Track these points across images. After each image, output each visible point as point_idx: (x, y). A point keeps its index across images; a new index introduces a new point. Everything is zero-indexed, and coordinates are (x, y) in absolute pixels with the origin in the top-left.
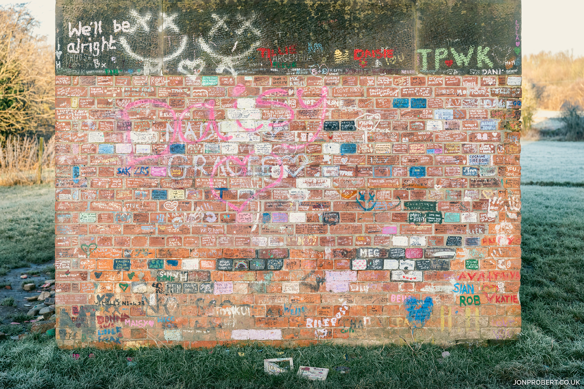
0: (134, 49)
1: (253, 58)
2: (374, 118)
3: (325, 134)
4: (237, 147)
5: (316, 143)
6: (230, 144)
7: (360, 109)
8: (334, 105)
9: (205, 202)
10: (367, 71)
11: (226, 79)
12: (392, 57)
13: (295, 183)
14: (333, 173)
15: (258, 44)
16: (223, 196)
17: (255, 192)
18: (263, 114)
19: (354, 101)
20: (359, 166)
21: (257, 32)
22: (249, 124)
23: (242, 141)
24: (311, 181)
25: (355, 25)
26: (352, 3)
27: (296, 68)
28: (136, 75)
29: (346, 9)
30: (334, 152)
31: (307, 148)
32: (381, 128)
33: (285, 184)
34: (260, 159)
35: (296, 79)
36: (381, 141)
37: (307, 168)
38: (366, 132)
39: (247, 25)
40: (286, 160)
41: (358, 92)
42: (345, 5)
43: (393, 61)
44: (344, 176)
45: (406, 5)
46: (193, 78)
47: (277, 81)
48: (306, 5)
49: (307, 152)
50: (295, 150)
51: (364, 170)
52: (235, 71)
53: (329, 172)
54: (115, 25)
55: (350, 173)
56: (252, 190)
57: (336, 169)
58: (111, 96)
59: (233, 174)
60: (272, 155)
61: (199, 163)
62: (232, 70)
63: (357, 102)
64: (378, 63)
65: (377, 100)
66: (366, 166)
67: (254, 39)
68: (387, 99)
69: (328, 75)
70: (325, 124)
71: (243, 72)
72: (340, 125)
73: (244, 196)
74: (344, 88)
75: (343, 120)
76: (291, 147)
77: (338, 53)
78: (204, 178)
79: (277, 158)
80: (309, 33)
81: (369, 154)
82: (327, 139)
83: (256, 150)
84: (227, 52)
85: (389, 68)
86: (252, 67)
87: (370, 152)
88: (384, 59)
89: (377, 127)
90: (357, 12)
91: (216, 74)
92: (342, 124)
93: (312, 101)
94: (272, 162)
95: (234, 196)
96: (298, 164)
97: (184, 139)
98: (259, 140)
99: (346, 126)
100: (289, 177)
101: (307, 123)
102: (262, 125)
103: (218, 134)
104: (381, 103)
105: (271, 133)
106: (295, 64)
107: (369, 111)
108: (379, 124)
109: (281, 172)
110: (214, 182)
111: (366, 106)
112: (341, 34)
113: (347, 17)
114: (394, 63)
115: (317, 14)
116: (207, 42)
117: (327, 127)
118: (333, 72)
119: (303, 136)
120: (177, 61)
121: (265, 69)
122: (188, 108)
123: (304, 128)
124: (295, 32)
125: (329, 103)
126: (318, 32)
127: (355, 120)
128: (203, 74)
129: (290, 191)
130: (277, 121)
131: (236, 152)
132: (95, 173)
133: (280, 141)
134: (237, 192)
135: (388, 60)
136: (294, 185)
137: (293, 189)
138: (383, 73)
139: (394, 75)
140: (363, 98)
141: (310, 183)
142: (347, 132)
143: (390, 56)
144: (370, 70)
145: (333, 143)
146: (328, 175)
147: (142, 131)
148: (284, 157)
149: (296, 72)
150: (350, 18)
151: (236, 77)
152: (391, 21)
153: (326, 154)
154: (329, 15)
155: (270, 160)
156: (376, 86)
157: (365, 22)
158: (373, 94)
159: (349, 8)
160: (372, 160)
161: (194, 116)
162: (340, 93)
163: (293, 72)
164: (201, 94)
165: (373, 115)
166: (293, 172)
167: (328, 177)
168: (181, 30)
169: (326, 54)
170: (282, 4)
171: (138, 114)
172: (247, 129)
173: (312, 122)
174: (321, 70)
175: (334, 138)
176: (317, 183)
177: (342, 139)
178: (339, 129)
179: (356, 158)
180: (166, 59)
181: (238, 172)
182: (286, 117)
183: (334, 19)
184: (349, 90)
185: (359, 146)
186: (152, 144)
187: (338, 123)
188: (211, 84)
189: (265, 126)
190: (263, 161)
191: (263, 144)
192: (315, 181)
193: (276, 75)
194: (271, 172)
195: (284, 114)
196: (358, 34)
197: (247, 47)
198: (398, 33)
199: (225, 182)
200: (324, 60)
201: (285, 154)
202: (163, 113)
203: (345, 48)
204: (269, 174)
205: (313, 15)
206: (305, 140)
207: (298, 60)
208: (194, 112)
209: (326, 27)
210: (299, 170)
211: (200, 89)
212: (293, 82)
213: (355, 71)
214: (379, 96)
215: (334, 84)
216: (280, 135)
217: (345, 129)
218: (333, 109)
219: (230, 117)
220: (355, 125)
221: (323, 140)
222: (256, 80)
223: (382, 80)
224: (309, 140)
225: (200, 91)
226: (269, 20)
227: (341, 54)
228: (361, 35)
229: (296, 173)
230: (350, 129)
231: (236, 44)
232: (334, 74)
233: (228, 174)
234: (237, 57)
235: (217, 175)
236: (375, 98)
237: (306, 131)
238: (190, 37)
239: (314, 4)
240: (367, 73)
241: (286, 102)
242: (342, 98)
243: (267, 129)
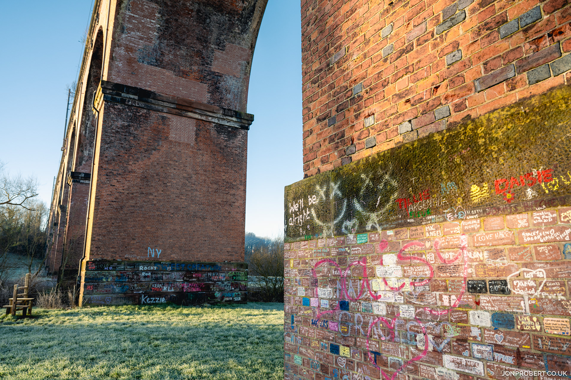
0: (318, 217)
1: (392, 211)
2: (535, 276)
3: (470, 298)
4: (385, 307)
5: (461, 309)
6: (380, 304)
7: (513, 263)
8: (476, 259)
9: (364, 364)
10: (515, 207)
11: (373, 236)
12: (552, 180)
13: (442, 360)
14: (485, 354)
15: (396, 195)
16: (377, 361)
17: (403, 363)
18: (405, 271)
19: (502, 251)
20: (521, 350)
21: (394, 183)
22: (393, 283)
23: (389, 301)
24: (459, 361)
25: (492, 148)
26: (485, 122)
27: (431, 215)
28: (320, 238)
29: (479, 131)
30: (484, 324)
31: (451, 315)
32: (549, 292)
33: (431, 359)
34: (406, 324)
35: (432, 229)
36: (553, 315)
37: (453, 341)
38: (526, 298)
39: (387, 178)
40: (430, 329)
41: (507, 238)
42: (477, 128)
43: (554, 186)
44: (501, 362)
45: (563, 98)
46: (351, 236)
47: (414, 232)
48: (435, 142)
49: (452, 321)
50: (438, 316)
51: (530, 359)
52: (380, 226)
53: (480, 352)
54: (310, 199)
55: (509, 359)
56: (400, 360)
57: (489, 349)
58: (307, 257)
59: (383, 338)
60: (416, 319)
61: (359, 322)
62: (377, 226)
63: (506, 252)
64: (530, 193)
65: (535, 247)
66: (533, 351)
67: (392, 190)
68: (553, 246)
69: (466, 219)
70: (468, 284)
71: (385, 226)
72: (488, 286)
73: (393, 365)
74: (487, 234)
75: (491, 278)
76: (434, 312)
77: (475, 188)
78: (362, 338)
79: (421, 324)
80: (441, 172)
81: (536, 333)
82: (474, 305)
83: (401, 313)
84: (373, 209)
85: (550, 197)
86: (392, 220)
87: (536, 330)
88: (539, 185)
89: (542, 291)
90: (494, 131)
91: (366, 231)
92: (490, 285)
93: (451, 254)
94: (416, 329)
95: (385, 364)
96: (442, 335)
97: (348, 296)
98: (402, 302)
99: (495, 287)
100: (434, 351)
101: (448, 282)
102: (404, 284)
103: (371, 293)
104: (544, 253)
105: (413, 293)
106: (429, 211)
107: (526, 265)
108: (545, 285)
109: (426, 344)
110: (370, 344)
111: (521, 258)
112: (476, 165)
113: (481, 141)
114: (555, 188)
115: (447, 148)
116: (359, 202)
117: (471, 288)
118: (472, 215)
119: (445, 298)
120: (341, 222)
121: (403, 221)
122: (350, 266)
123: (446, 289)
124: (427, 175)
125: (470, 255)
126: (451, 168)
127: (508, 279)
128: (358, 232)
129: (437, 370)
130: (418, 280)
131: (384, 313)
132: (301, 322)
133: (422, 304)
134: (387, 360)
135: (546, 186)
136: (440, 362)
137: (439, 369)
138: (540, 206)
139: (559, 207)
140: (514, 246)
141: (458, 363)
142: (498, 297)
143: (547, 178)
144: (518, 204)
145: (482, 312)
146: (479, 355)
147: (323, 287)
148: (427, 325)
149: (431, 220)
150: (485, 142)
151: (380, 232)
152: (542, 129)
153: (474, 326)
154: (460, 145)
155: (415, 326)
156: (531, 227)
157: (505, 140)
158: (529, 239)
159: (483, 128)
160: (540, 342)
161: (353, 274)
162: (482, 242)
163: (428, 221)
164: (356, 252)
165: (534, 272)
166: (439, 346)
167: (479, 359)
168: (343, 195)
169: (461, 193)
170: (413, 148)
171: (320, 272)
172: (392, 288)
173: (453, 281)
174: (457, 214)
175: (482, 304)
176: (466, 365)
177: (492, 306)
178: (487, 291)
179: (516, 337)
180: (335, 222)
181: (388, 335)
182: (426, 274)
183: (465, 148)
184: (494, 236)
185: (517, 319)
186: (329, 299)
187: (485, 283)
188: (363, 241)
189: (407, 285)
190: (408, 326)
191: (406, 306)
192: (464, 363)
193: (413, 226)
194: (416, 340)
195: (423, 271)
196: (497, 159)
197: (387, 201)
198: (556, 143)
199: (377, 346)
200: (460, 200)
201: (429, 321)
202: (335, 271)
203: (483, 181)
204: (415, 343)
205: (443, 151)
206: (448, 305)
207: (432, 206)
208: (353, 269)
209: (458, 160)
210: (443, 344)
211: (356, 247)
212: (429, 232)
213: (499, 209)
214: (538, 242)
215: (473, 229)
216: (421, 296)
217: (495, 292)
218: (477, 263)
219: (378, 275)
220: (509, 286)
221: (468, 306)
222: (396, 233)
223: (541, 216)
224: (452, 304)
225: (356, 249)
226: (403, 168)
227: (479, 188)
228: (501, 160)
229: (442, 346)
230: (503, 291)
231: (379, 199)
232: (472, 217)
233: (380, 337)
234: (381, 212)
235: (371, 337)
236: (532, 246)
237: (448, 293)
238: (348, 200)
239: (443, 138)
240: (517, 210)
241: (424, 256)
242: (486, 248)
243: (408, 288)
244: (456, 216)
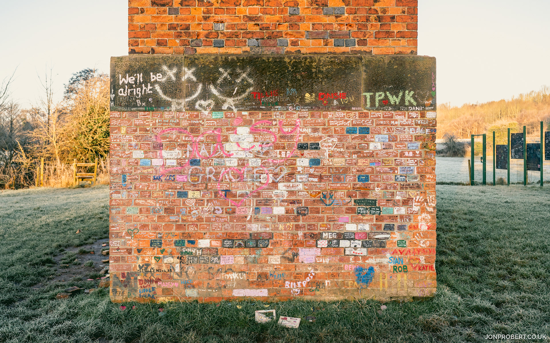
0: (165, 93)
1: (248, 99)
2: (333, 141)
3: (299, 152)
4: (237, 161)
5: (292, 158)
6: (231, 159)
7: (323, 135)
8: (304, 132)
9: (214, 200)
10: (328, 108)
11: (229, 114)
12: (345, 98)
13: (277, 186)
14: (304, 179)
15: (251, 89)
16: (227, 196)
17: (249, 193)
18: (255, 138)
19: (318, 129)
20: (322, 175)
21: (251, 81)
22: (245, 145)
23: (240, 157)
24: (288, 185)
25: (320, 76)
26: (317, 60)
27: (278, 106)
28: (166, 111)
29: (313, 64)
30: (305, 165)
31: (286, 162)
32: (338, 148)
33: (270, 187)
34: (253, 170)
35: (278, 114)
36: (338, 157)
37: (286, 176)
38: (327, 151)
39: (244, 76)
40: (271, 170)
41: (322, 123)
42: (312, 62)
43: (346, 101)
44: (312, 181)
45: (355, 62)
46: (206, 113)
47: (264, 115)
48: (285, 62)
49: (286, 165)
50: (277, 163)
51: (326, 178)
52: (236, 108)
53: (301, 178)
54: (152, 76)
55: (316, 180)
56: (247, 191)
57: (306, 176)
58: (149, 125)
59: (234, 180)
60: (261, 166)
61: (210, 172)
62: (233, 108)
63: (321, 129)
64: (335, 102)
65: (335, 128)
66: (327, 174)
67: (249, 85)
68: (342, 128)
69: (301, 111)
70: (298, 145)
71: (241, 108)
72: (309, 146)
73: (242, 195)
74: (312, 120)
75: (311, 142)
76: (274, 161)
77: (307, 95)
78: (213, 183)
79: (265, 169)
80: (287, 82)
81: (330, 166)
82: (300, 155)
83: (250, 164)
84: (230, 95)
85: (343, 106)
86: (247, 105)
87: (330, 165)
88: (340, 99)
89: (335, 148)
90: (321, 67)
91: (222, 110)
92: (310, 145)
93: (289, 129)
94: (261, 172)
95: (235, 196)
96: (279, 173)
97: (199, 155)
98: (252, 157)
99: (313, 146)
100: (273, 182)
101: (286, 144)
102: (254, 146)
103: (224, 152)
104: (338, 131)
105: (261, 151)
106: (277, 104)
107: (329, 136)
108: (336, 145)
109: (268, 179)
110: (221, 186)
111: (327, 133)
112: (310, 82)
113: (314, 70)
114: (346, 102)
115: (292, 68)
116: (216, 88)
117: (300, 147)
118: (304, 109)
119: (283, 153)
120: (195, 101)
121: (256, 107)
122: (203, 134)
123: (284, 148)
124: (277, 81)
125: (301, 130)
126: (294, 81)
127: (320, 142)
128: (213, 110)
129: (274, 192)
130: (265, 143)
131: (236, 164)
132: (137, 179)
133: (267, 157)
134: (236, 193)
135: (343, 100)
136: (276, 188)
137: (276, 191)
138: (339, 109)
139: (347, 111)
140: (325, 127)
141: (288, 186)
142: (314, 151)
143: (344, 97)
144: (330, 107)
145: (304, 159)
146: (301, 180)
147: (170, 150)
148: (270, 168)
149: (278, 108)
150: (316, 71)
151: (236, 112)
152: (344, 73)
153: (299, 166)
154: (301, 69)
155: (260, 170)
156: (334, 118)
157: (326, 74)
158: (332, 124)
159: (315, 64)
160: (331, 170)
161: (206, 139)
162: (309, 124)
163: (276, 109)
164: (211, 124)
165: (332, 139)
166: (276, 179)
167: (300, 182)
168: (197, 79)
169: (299, 96)
170: (268, 61)
171: (167, 138)
172: (244, 149)
173: (289, 144)
174: (296, 107)
175: (305, 155)
176: (293, 186)
177: (310, 156)
178: (308, 148)
179: (320, 169)
180: (187, 100)
181: (237, 178)
182: (271, 140)
183: (304, 72)
184: (315, 121)
185: (322, 160)
186: (177, 159)
187: (308, 145)
188: (219, 117)
189: (257, 146)
190: (255, 171)
191: (255, 159)
192: (291, 185)
193: (264, 111)
194: (260, 178)
195: (270, 138)
196: (321, 82)
197: (244, 92)
198: (350, 82)
199: (228, 186)
200: (298, 100)
201: (270, 166)
202: (185, 137)
203: (313, 92)
204: (259, 180)
205: (290, 69)
206: (285, 156)
207: (280, 101)
208: (206, 137)
209: (299, 77)
210: (280, 178)
211: (211, 120)
212: (276, 116)
213: (319, 108)
214: (336, 125)
215: (305, 117)
216: (267, 153)
217: (312, 149)
218: (304, 134)
219: (232, 140)
220: (320, 146)
221: (297, 157)
222: (250, 114)
223: (339, 114)
224: (287, 156)
225: (211, 122)
226: (259, 73)
227: (310, 96)
228: (323, 83)
229: (278, 179)
230: (316, 148)
231: (236, 89)
232: (305, 110)
233: (230, 180)
234: (237, 98)
235: (222, 181)
236: (333, 127)
237: (285, 150)
238: (204, 84)
239: (290, 61)
240: (328, 109)
241: (271, 130)
242: (311, 127)
243: (258, 148)
244: (295, 108)
